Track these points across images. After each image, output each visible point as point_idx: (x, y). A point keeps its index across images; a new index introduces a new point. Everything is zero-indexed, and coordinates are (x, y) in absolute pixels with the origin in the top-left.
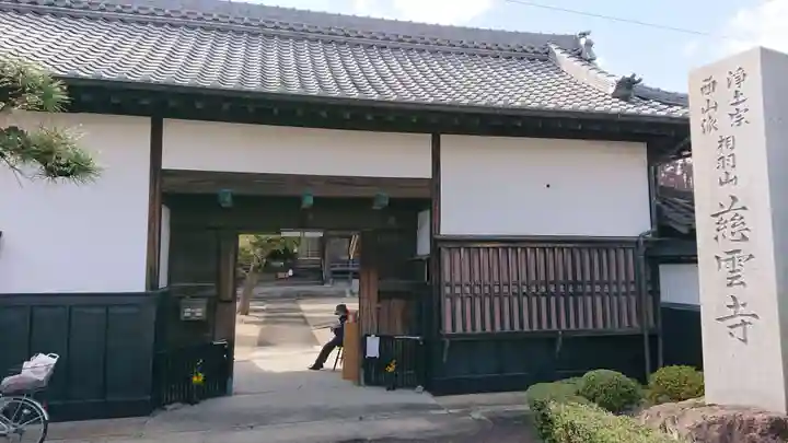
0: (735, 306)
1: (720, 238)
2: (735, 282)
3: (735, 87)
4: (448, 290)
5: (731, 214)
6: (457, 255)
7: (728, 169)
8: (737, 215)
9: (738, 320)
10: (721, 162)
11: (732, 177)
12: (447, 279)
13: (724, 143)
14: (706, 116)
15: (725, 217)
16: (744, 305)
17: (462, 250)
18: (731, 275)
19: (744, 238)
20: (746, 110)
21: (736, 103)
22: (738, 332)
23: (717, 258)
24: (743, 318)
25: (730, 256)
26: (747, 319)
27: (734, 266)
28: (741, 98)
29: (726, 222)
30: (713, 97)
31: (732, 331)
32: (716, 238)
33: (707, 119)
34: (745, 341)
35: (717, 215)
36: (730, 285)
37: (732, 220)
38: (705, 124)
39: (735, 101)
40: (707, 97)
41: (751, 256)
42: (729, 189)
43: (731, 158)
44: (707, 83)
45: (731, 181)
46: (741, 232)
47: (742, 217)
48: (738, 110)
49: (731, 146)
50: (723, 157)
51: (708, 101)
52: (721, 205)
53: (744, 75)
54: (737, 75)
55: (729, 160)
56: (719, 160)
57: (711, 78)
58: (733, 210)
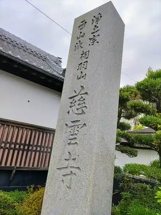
0: (69, 160)
1: (71, 112)
2: (72, 142)
3: (95, 24)
5: (79, 97)
7: (83, 70)
8: (82, 97)
9: (68, 171)
11: (84, 74)
13: (84, 55)
15: (76, 99)
16: (74, 160)
18: (71, 137)
19: (83, 112)
20: (99, 35)
21: (94, 33)
22: (67, 179)
23: (67, 125)
25: (73, 124)
26: (74, 170)
27: (74, 131)
28: (97, 29)
29: (76, 102)
31: (64, 178)
32: (68, 112)
33: (78, 42)
34: (69, 188)
35: (71, 98)
36: (69, 144)
37: (79, 100)
38: (77, 45)
39: (94, 31)
40: (81, 31)
43: (86, 64)
44: (82, 23)
45: (83, 77)
46: (82, 108)
47: (84, 99)
48: (94, 36)
49: (87, 57)
50: (82, 63)
51: (81, 33)
52: (75, 92)
53: (101, 17)
54: (97, 17)
55: (84, 65)
56: (79, 65)
57: (84, 21)
58: (81, 94)
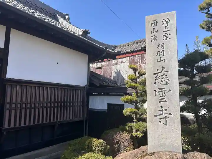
0: (162, 111)
1: (157, 83)
2: (162, 100)
3: (165, 25)
4: (8, 106)
5: (162, 73)
6: (15, 89)
7: (161, 56)
8: (164, 74)
9: (163, 116)
10: (158, 53)
11: (162, 59)
12: (8, 100)
13: (160, 46)
14: (153, 34)
15: (159, 74)
16: (166, 110)
17: (18, 86)
18: (160, 98)
19: (167, 83)
20: (170, 34)
22: (163, 121)
23: (155, 91)
24: (166, 115)
25: (161, 90)
27: (162, 94)
28: (167, 29)
29: (160, 76)
30: (156, 28)
32: (155, 83)
33: (153, 36)
34: (166, 124)
35: (155, 74)
36: (160, 102)
37: (162, 76)
38: (152, 38)
39: (165, 30)
40: (154, 27)
41: (170, 90)
42: (162, 64)
43: (163, 52)
44: (154, 22)
45: (162, 61)
46: (166, 81)
47: (166, 75)
48: (166, 34)
49: (163, 47)
50: (159, 51)
51: (154, 29)
52: (158, 70)
53: (169, 21)
54: (166, 21)
55: (161, 53)
56: (158, 52)
57: (155, 20)
58: (163, 72)
